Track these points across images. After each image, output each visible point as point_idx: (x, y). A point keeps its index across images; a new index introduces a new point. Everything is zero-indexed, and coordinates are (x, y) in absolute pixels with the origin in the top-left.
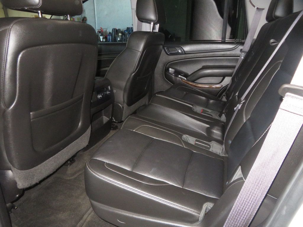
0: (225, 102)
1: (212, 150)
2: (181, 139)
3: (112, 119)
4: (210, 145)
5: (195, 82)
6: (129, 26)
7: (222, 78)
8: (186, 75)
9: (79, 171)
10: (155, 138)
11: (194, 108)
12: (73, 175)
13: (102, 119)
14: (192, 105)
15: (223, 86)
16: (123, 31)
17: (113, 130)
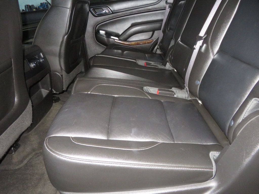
0: (159, 54)
1: (178, 96)
2: (143, 90)
3: (51, 91)
4: (173, 92)
5: (127, 40)
6: (42, 2)
7: (151, 33)
8: (117, 35)
9: (28, 155)
10: (115, 96)
11: (137, 62)
12: (22, 161)
13: (41, 92)
14: (135, 60)
15: (154, 40)
16: (37, 7)
17: (55, 102)
